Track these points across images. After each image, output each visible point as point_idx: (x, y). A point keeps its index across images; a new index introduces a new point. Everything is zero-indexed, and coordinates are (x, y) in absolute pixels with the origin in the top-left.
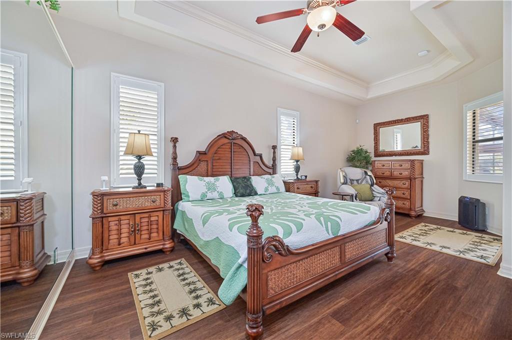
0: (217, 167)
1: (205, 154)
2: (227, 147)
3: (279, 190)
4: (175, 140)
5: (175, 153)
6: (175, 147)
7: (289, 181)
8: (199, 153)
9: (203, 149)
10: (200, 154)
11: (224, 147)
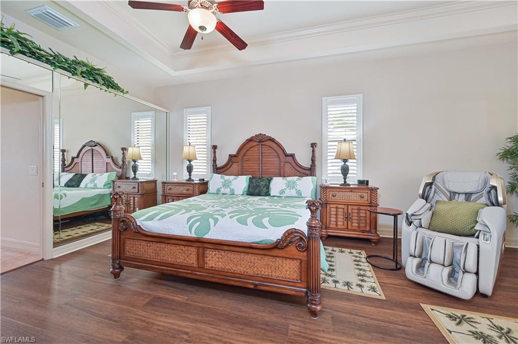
0: (247, 168)
1: (236, 156)
2: (257, 149)
3: (301, 195)
4: (215, 147)
5: (215, 157)
6: (215, 152)
7: (331, 185)
8: (230, 156)
9: (234, 153)
10: (232, 157)
11: (252, 149)
